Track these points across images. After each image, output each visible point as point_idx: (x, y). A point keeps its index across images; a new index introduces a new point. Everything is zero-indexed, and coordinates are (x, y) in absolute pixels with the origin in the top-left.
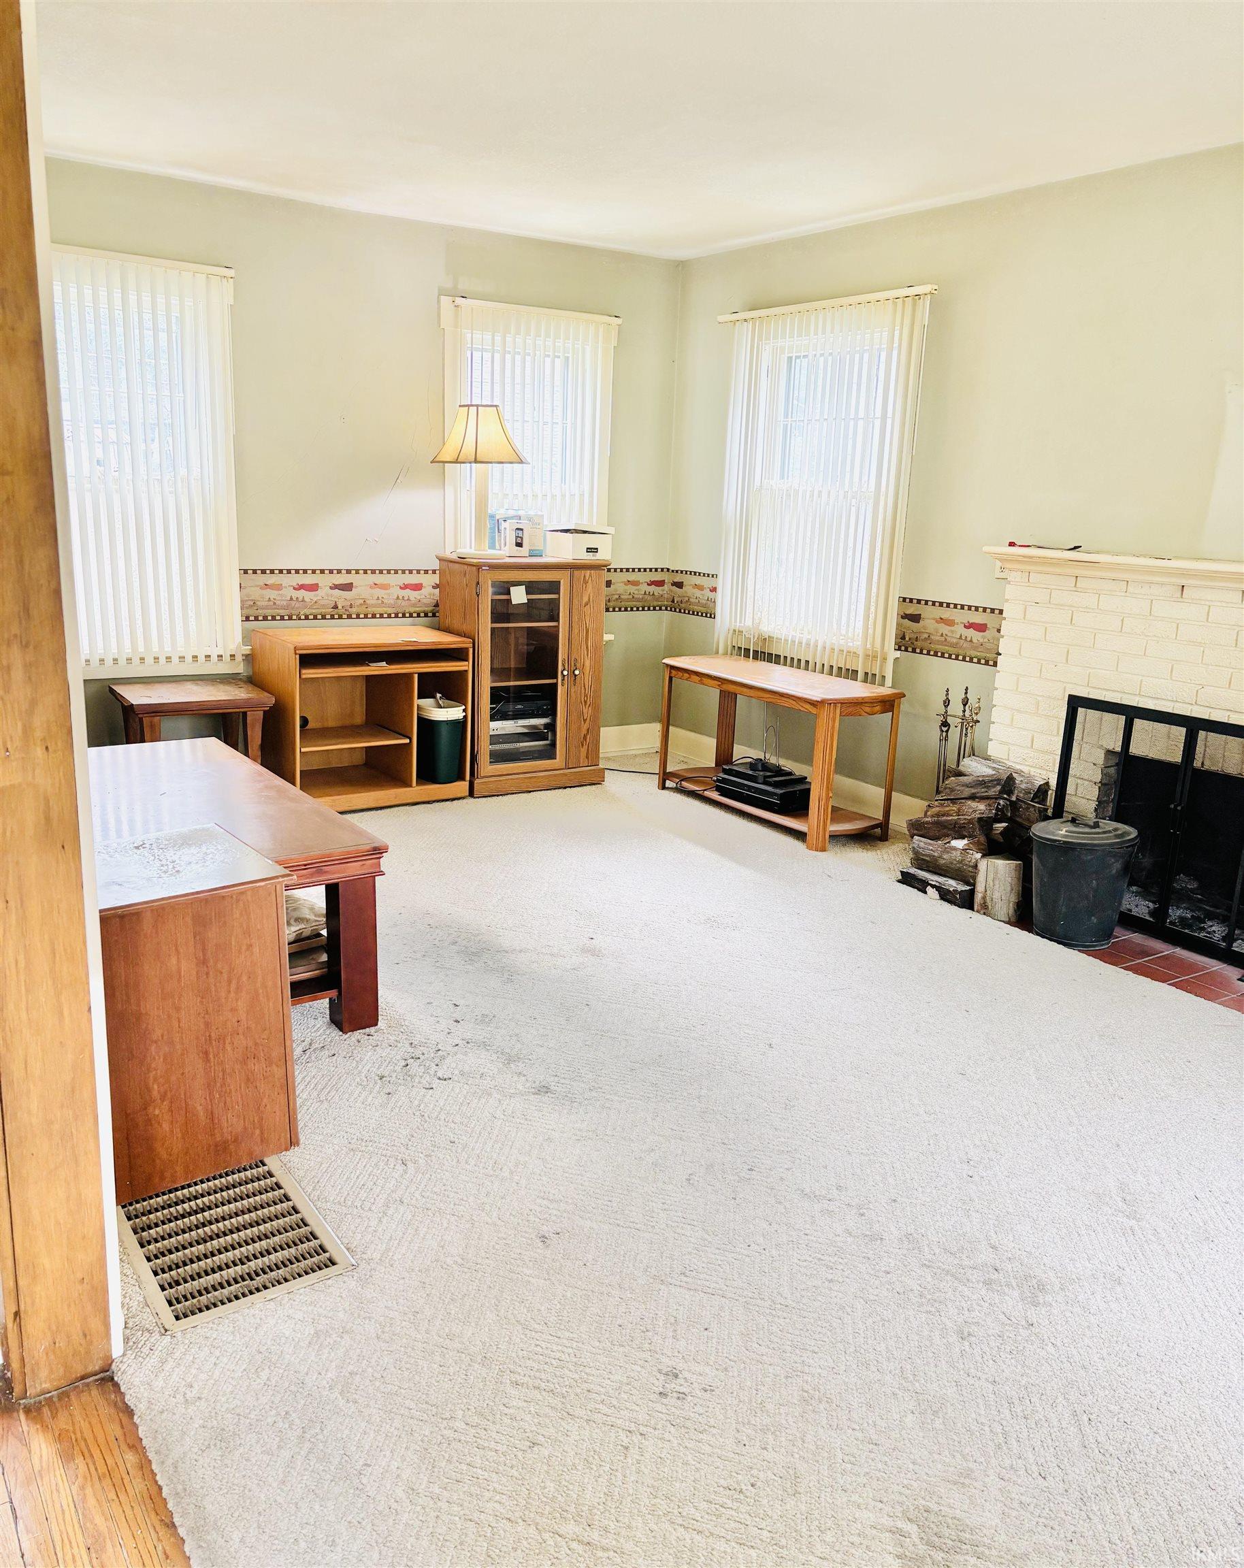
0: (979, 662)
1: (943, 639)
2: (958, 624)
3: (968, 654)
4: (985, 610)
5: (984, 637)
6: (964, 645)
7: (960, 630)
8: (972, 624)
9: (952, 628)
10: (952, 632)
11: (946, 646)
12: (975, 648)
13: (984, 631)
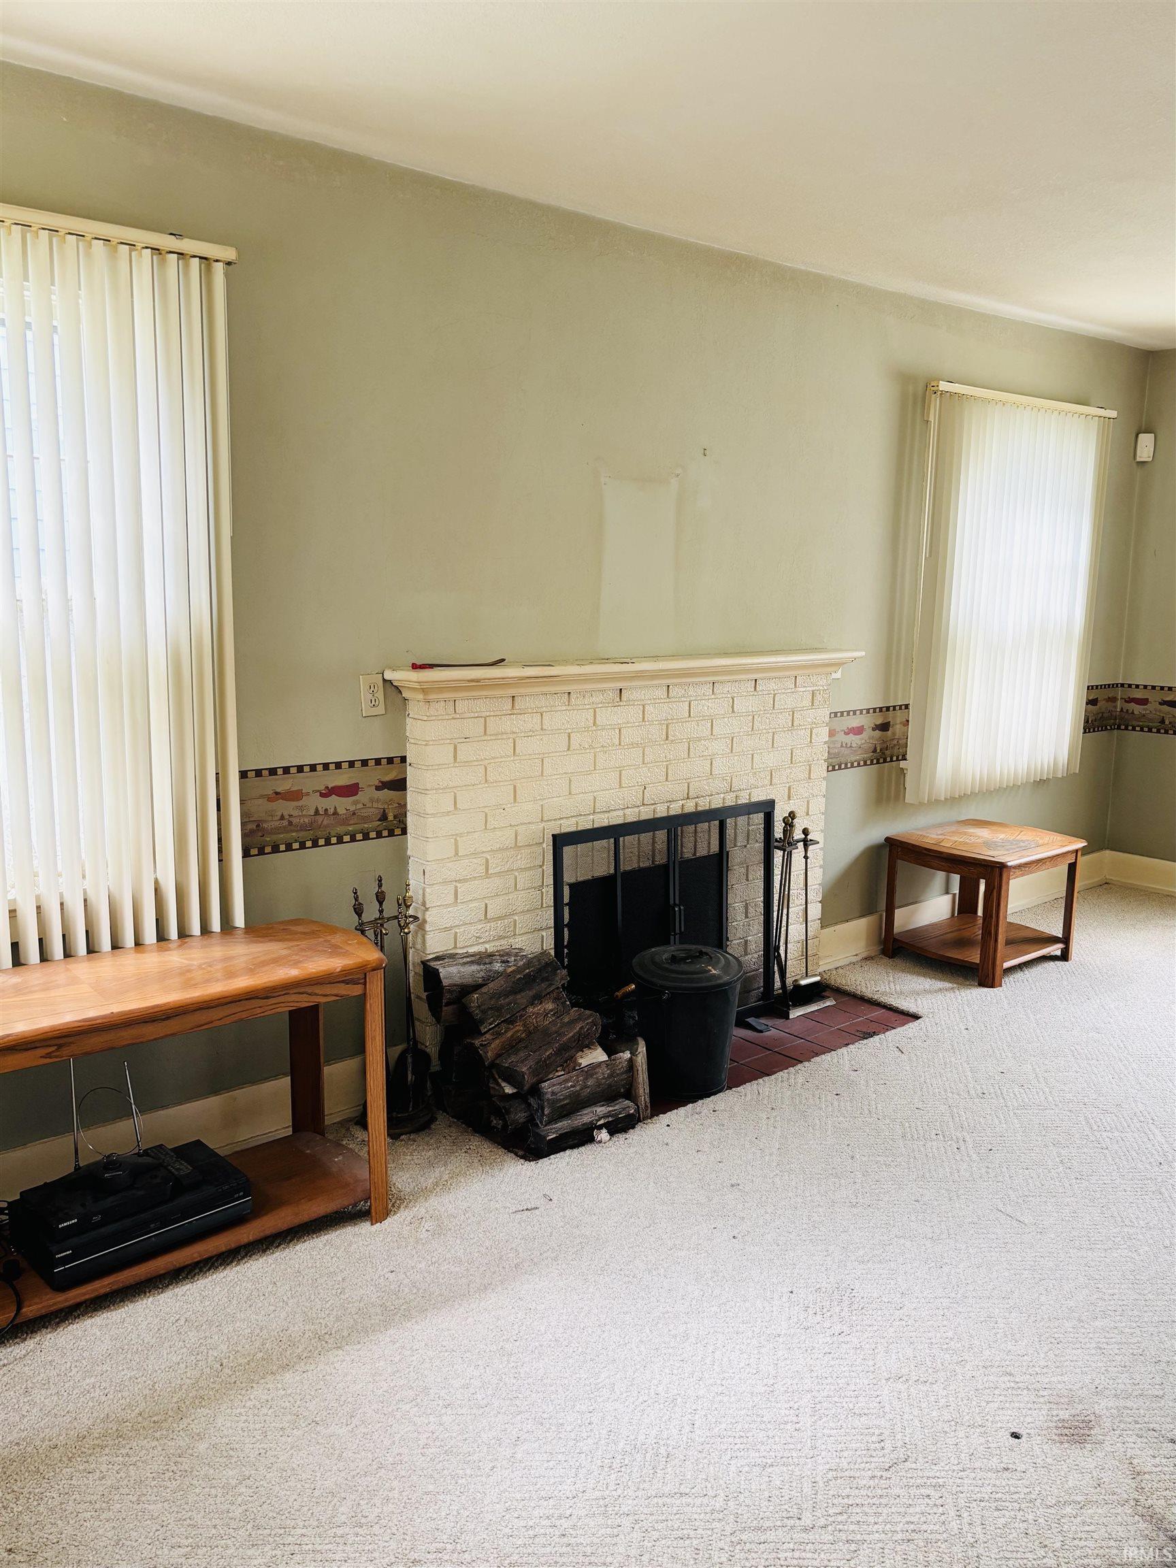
0: (353, 839)
1: (285, 823)
2: (308, 794)
3: (333, 833)
4: (352, 764)
5: (355, 803)
6: (325, 822)
7: (315, 802)
8: (332, 788)
9: (300, 803)
10: (301, 808)
11: (293, 831)
12: (345, 822)
13: (356, 794)
